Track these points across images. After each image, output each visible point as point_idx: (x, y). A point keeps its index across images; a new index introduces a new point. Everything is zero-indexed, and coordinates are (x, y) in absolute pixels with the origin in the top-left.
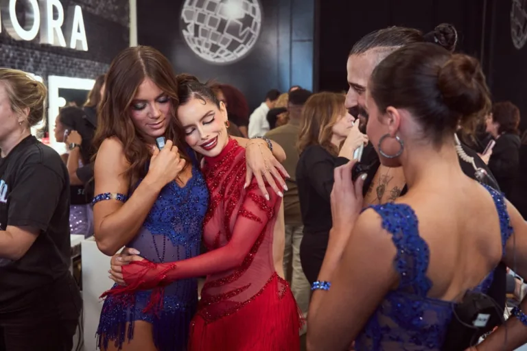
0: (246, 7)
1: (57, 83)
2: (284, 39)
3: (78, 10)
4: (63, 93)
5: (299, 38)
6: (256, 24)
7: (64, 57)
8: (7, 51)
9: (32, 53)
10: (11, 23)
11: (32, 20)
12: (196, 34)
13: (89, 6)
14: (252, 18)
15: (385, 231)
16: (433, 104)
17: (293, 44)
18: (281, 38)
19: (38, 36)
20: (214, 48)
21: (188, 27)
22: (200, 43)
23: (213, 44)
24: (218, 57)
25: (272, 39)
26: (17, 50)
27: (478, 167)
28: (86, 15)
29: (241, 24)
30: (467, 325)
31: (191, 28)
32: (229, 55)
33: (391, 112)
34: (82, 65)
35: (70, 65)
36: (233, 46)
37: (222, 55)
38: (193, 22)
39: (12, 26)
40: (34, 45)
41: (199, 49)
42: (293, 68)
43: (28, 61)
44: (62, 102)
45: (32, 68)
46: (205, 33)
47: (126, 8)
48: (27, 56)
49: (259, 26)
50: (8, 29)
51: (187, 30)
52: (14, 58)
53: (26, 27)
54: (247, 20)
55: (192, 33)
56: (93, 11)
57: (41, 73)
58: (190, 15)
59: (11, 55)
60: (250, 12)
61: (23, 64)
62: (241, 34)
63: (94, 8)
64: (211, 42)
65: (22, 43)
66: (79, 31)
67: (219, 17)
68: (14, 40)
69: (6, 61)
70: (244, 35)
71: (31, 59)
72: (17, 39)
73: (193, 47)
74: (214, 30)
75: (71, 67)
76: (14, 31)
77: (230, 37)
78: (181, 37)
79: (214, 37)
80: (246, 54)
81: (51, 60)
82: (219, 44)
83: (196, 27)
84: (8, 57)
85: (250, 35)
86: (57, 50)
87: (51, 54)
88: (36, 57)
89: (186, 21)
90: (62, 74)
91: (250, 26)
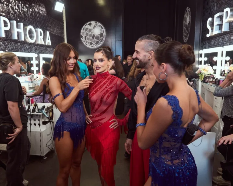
0: (101, 30)
1: (42, 56)
2: (113, 40)
3: (48, 33)
4: (44, 59)
5: (117, 40)
6: (104, 35)
7: (44, 48)
8: (26, 46)
9: (34, 47)
10: (27, 37)
11: (34, 36)
12: (85, 40)
13: (52, 31)
14: (103, 34)
15: (169, 106)
16: (178, 62)
17: (116, 41)
18: (112, 40)
19: (36, 41)
20: (91, 44)
21: (83, 37)
22: (87, 42)
23: (91, 42)
24: (92, 46)
25: (109, 40)
26: (29, 46)
27: (190, 82)
28: (50, 34)
29: (100, 36)
30: (191, 135)
31: (84, 37)
32: (96, 46)
33: (163, 65)
34: (50, 50)
35: (46, 50)
36: (97, 43)
37: (94, 46)
38: (84, 35)
39: (28, 39)
40: (34, 44)
41: (86, 44)
42: (116, 49)
43: (33, 49)
44: (44, 62)
45: (34, 51)
46: (88, 39)
47: (63, 32)
48: (33, 48)
49: (105, 36)
50: (26, 40)
51: (82, 38)
52: (29, 48)
53: (32, 39)
54: (101, 35)
55: (84, 39)
56: (53, 33)
57: (37, 53)
58: (83, 33)
59: (28, 47)
60: (102, 32)
61: (31, 50)
62: (99, 39)
63: (53, 32)
64: (90, 42)
65: (31, 44)
66: (48, 39)
67: (92, 34)
68: (28, 43)
69: (26, 49)
70: (100, 39)
71: (34, 49)
72: (29, 42)
73: (84, 43)
74: (91, 38)
75: (46, 51)
76: (28, 40)
77: (96, 40)
78: (80, 40)
79: (91, 40)
80: (101, 45)
81: (40, 49)
82: (93, 42)
83: (85, 37)
84: (27, 48)
85: (103, 39)
86: (42, 46)
87: (40, 47)
88: (35, 48)
89: (82, 35)
90: (43, 53)
91: (102, 36)
